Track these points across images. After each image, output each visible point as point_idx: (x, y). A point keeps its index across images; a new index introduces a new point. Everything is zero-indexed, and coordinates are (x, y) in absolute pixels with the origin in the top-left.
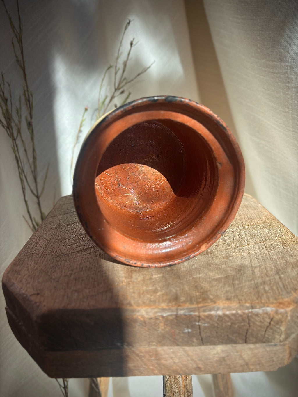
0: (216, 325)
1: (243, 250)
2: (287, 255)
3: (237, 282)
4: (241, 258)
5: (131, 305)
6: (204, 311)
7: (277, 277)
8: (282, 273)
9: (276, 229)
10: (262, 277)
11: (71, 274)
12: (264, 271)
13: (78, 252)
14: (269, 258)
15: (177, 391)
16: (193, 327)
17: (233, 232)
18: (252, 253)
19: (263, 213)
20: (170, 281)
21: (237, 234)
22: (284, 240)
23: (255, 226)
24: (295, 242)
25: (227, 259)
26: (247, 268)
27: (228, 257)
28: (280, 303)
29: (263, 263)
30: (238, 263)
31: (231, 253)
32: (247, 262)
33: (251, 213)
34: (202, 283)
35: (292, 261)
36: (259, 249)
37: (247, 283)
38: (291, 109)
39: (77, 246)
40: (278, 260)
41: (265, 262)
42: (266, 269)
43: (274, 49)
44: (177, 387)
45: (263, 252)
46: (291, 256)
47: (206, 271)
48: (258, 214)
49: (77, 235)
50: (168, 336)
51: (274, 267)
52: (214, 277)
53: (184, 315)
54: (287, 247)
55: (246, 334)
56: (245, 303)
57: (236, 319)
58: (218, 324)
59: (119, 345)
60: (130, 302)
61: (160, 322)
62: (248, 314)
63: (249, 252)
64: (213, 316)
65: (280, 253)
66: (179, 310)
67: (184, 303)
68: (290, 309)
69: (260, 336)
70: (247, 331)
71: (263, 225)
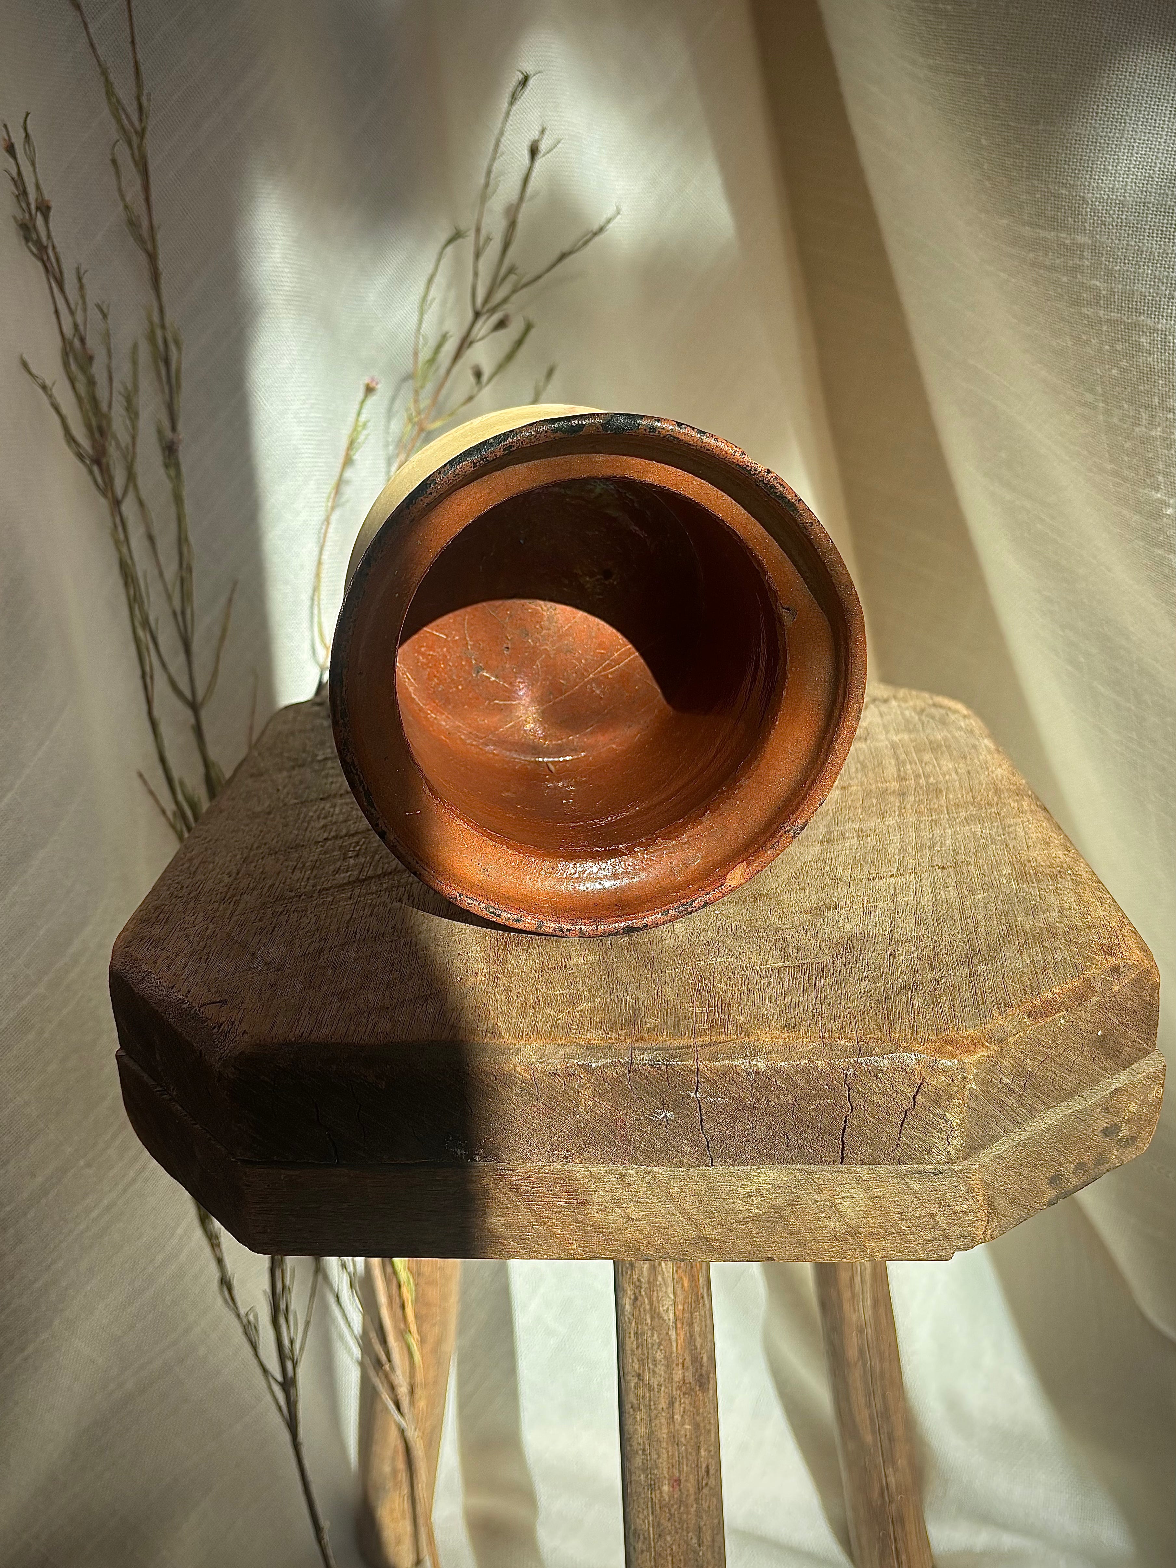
0: (750, 1101)
1: (878, 889)
2: (1019, 909)
5: (494, 1032)
6: (713, 1058)
8: (984, 961)
9: (1016, 825)
10: (914, 971)
11: (322, 950)
13: (340, 887)
14: (957, 916)
15: (659, 1356)
16: (679, 1104)
17: (861, 834)
18: (906, 898)
19: (988, 768)
22: (1029, 861)
23: (944, 816)
24: (1062, 867)
25: (818, 915)
27: (821, 909)
28: (946, 1042)
29: (932, 928)
30: (848, 929)
31: (835, 900)
32: (878, 927)
33: (945, 769)
34: (720, 982)
35: (1027, 927)
36: (934, 889)
38: (1103, 395)
39: (337, 871)
40: (983, 923)
41: (939, 927)
43: (1036, 183)
45: (944, 897)
46: (1033, 911)
48: (969, 773)
49: (336, 837)
50: (605, 1131)
51: (964, 942)
52: (762, 967)
53: (652, 1066)
54: (1030, 883)
55: (843, 1135)
56: (839, 1038)
57: (810, 1084)
58: (756, 1098)
59: (459, 1154)
60: (494, 1025)
61: (581, 1086)
62: (845, 1072)
63: (895, 895)
64: (740, 1072)
65: (999, 901)
66: (637, 1052)
67: (654, 1033)
68: (975, 1058)
69: (884, 1139)
70: (845, 1122)
71: (973, 810)
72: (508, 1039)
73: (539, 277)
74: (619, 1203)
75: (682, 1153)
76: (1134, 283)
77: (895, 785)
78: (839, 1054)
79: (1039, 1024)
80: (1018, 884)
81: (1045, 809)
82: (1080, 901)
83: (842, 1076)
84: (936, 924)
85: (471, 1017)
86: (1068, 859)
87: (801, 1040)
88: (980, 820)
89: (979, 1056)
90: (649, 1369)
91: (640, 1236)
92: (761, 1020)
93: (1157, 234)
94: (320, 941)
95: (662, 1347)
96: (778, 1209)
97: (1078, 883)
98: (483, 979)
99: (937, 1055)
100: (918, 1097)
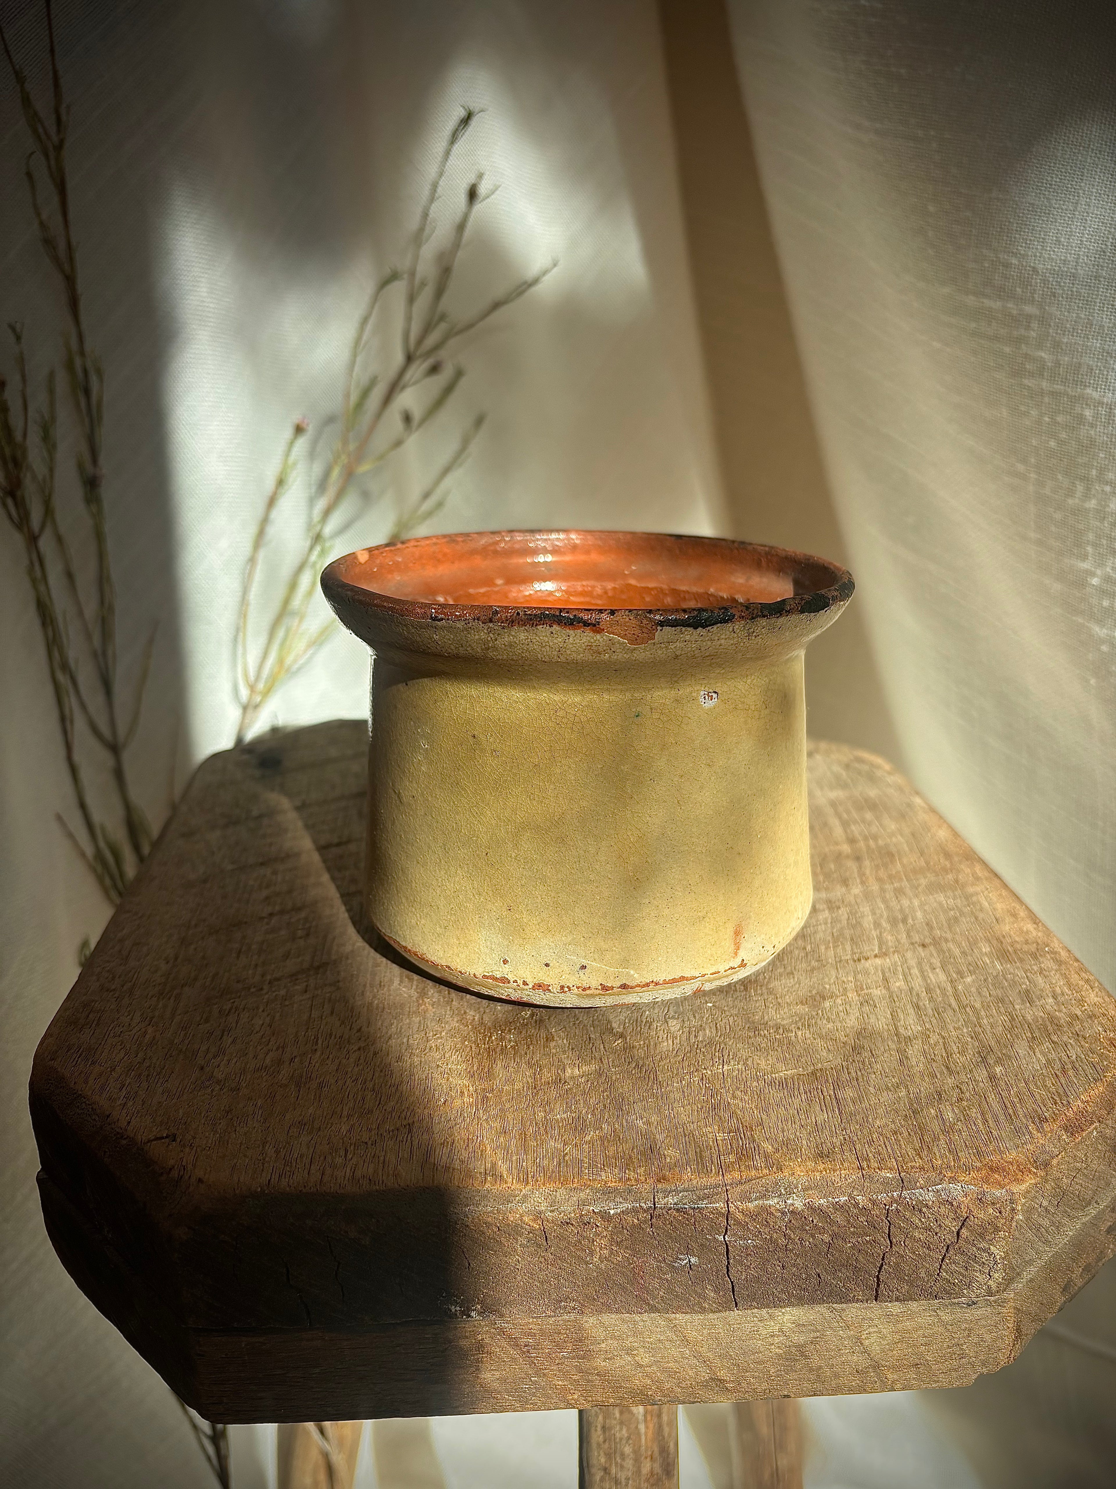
0: (782, 1241)
1: (867, 973)
2: (1013, 995)
3: (849, 1093)
4: (861, 1004)
5: (495, 1174)
6: (745, 1198)
7: (982, 1074)
8: (999, 1061)
9: (977, 894)
10: (933, 1076)
11: (279, 1063)
12: (940, 1050)
13: (294, 977)
14: (954, 1004)
15: (627, 1450)
16: (705, 1249)
18: (898, 984)
19: (929, 830)
20: (625, 1087)
21: (843, 913)
22: (1004, 937)
23: (905, 883)
24: (1038, 944)
25: (815, 1006)
26: (883, 1040)
27: (816, 999)
28: (992, 1169)
29: (934, 1021)
30: (850, 1023)
31: (827, 986)
32: (880, 1021)
33: (889, 830)
34: (734, 1097)
35: (1029, 1018)
36: (922, 971)
37: (885, 1097)
39: (288, 955)
40: (983, 1013)
41: (942, 1019)
42: (944, 1044)
43: (985, 251)
44: (629, 1438)
45: (934, 981)
47: (744, 1054)
48: (913, 835)
49: (282, 912)
50: (620, 1279)
51: (972, 1038)
52: (773, 1075)
53: (678, 1210)
54: (1014, 964)
55: (879, 1272)
56: (879, 1169)
57: (849, 1221)
58: (790, 1238)
59: (453, 1310)
60: (494, 1165)
61: (597, 1234)
62: (887, 1207)
63: (886, 980)
64: (774, 1212)
65: (990, 986)
66: (661, 1195)
67: (677, 1170)
68: (1024, 1187)
69: (923, 1275)
70: (883, 1259)
71: (931, 877)
72: (512, 1184)
73: (470, 326)
74: (629, 1351)
75: (705, 1299)
76: (1081, 356)
77: (846, 848)
78: (881, 1187)
79: (1077, 1141)
80: (1001, 964)
81: (996, 875)
82: (1069, 984)
83: (884, 1211)
84: (936, 1015)
85: (465, 1155)
86: (1040, 934)
87: (838, 1172)
88: (941, 888)
89: (1028, 1184)
90: (616, 1463)
91: (649, 1382)
92: (788, 1146)
93: (1108, 308)
94: (277, 1049)
95: (631, 1442)
96: (801, 1348)
97: (1060, 963)
98: (471, 1100)
99: (985, 1186)
100: (963, 1230)
